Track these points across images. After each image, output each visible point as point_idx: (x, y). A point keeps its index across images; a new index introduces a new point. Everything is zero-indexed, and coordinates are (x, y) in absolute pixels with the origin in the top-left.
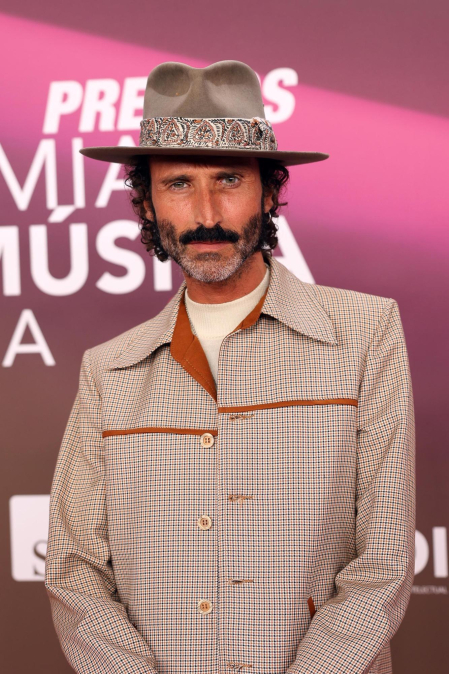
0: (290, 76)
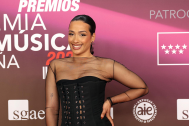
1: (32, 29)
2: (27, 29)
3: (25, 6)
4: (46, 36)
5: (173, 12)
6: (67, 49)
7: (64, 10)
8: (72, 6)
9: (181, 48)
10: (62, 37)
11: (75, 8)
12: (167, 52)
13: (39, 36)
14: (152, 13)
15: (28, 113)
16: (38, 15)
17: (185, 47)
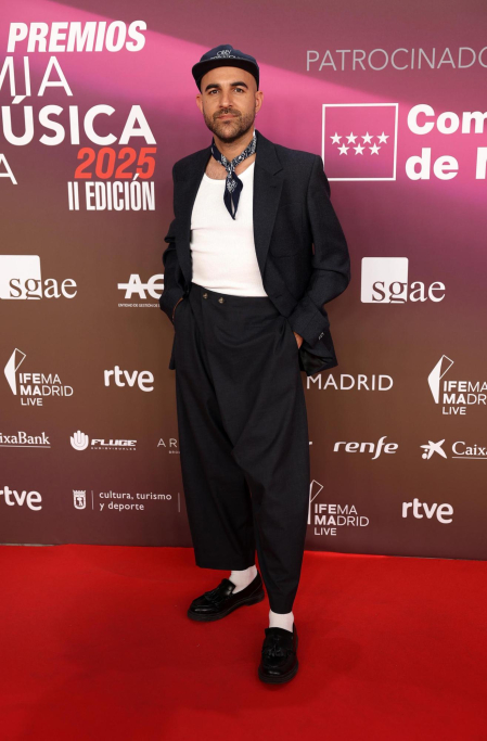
0: (143, 25)
1: (41, 93)
2: (28, 93)
3: (21, 37)
4: (74, 111)
5: (359, 55)
6: (121, 143)
7: (111, 48)
8: (128, 39)
9: (375, 141)
10: (109, 114)
11: (135, 43)
12: (343, 150)
13: (57, 110)
14: (313, 56)
15: (40, 283)
16: (53, 60)
17: (383, 138)
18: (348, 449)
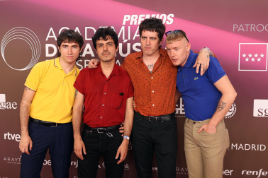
0: (173, 15)
2: (129, 39)
3: (128, 20)
5: (253, 26)
8: (167, 20)
9: (259, 56)
11: (170, 21)
12: (247, 60)
14: (236, 26)
17: (262, 56)
18: (247, 173)
